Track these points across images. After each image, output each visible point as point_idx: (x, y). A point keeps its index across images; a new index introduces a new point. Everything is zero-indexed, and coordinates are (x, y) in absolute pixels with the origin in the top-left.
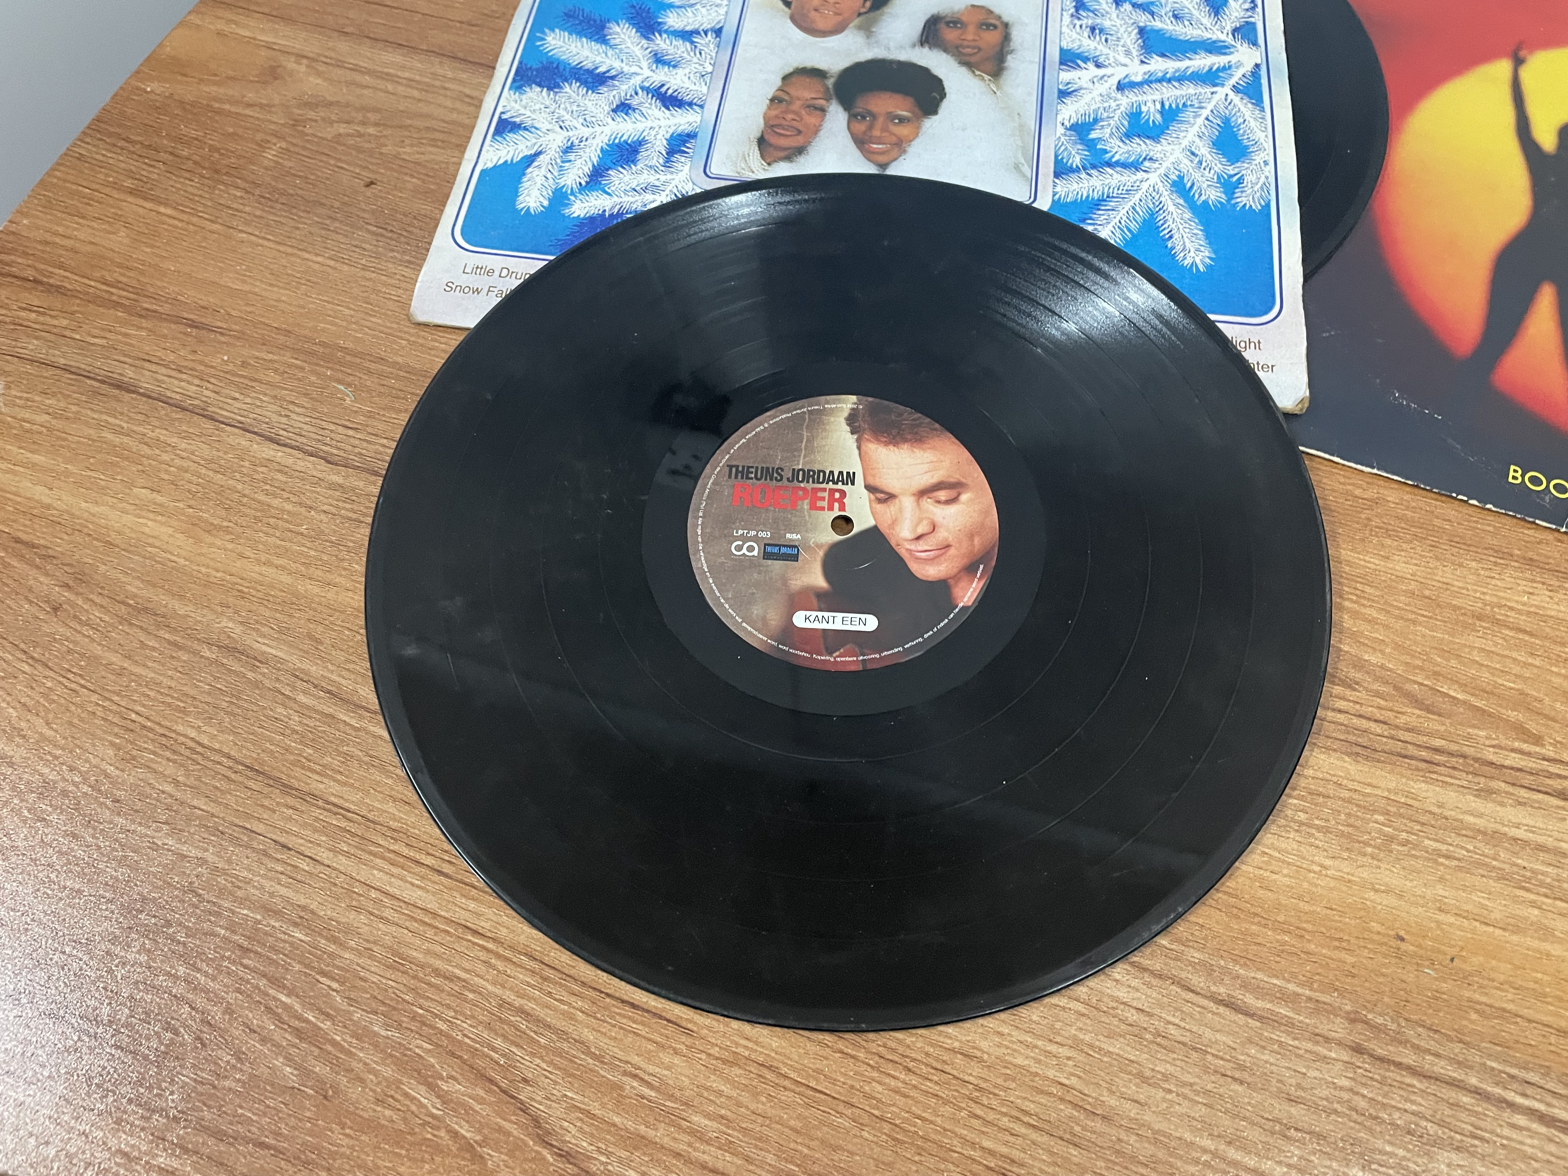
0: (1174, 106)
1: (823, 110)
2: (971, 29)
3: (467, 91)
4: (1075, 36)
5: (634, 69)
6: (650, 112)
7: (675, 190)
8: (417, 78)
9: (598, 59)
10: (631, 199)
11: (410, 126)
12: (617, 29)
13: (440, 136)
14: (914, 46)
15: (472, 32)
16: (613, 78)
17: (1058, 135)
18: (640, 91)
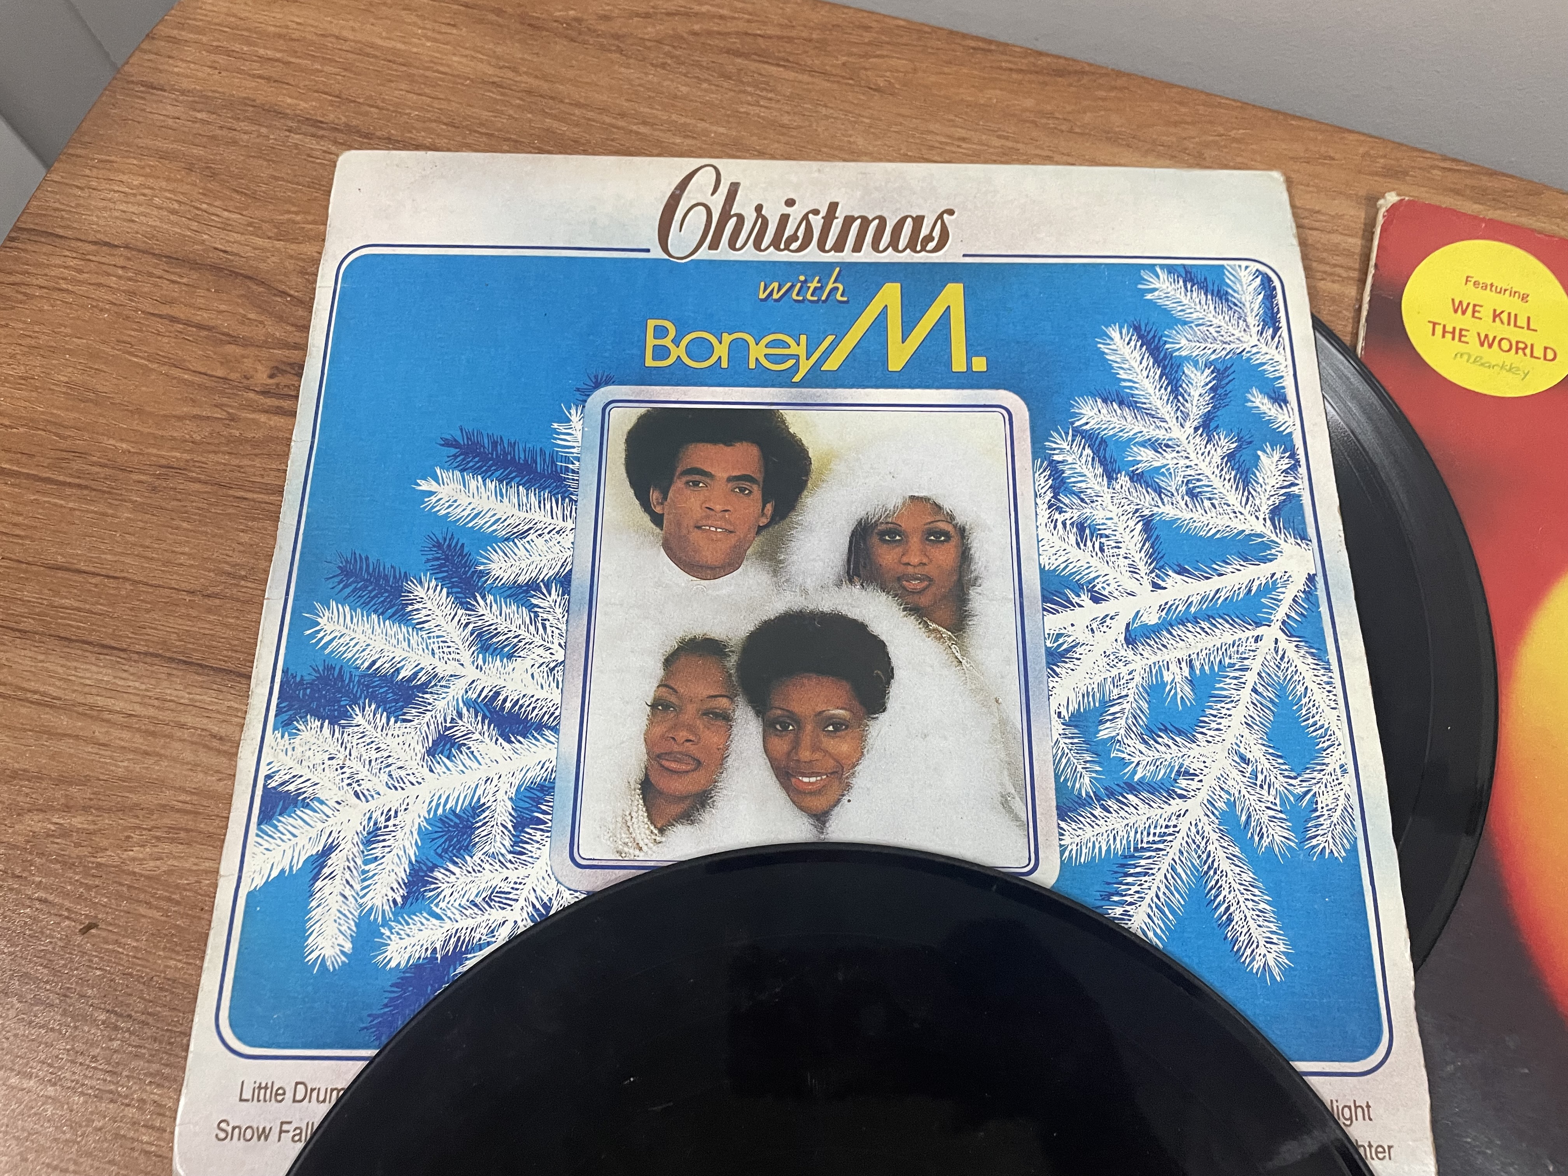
0: (1206, 668)
1: (726, 718)
2: (915, 541)
3: (215, 729)
4: (1059, 544)
5: (453, 668)
6: (481, 747)
7: (532, 898)
8: (139, 709)
9: (399, 654)
10: (471, 923)
11: (137, 805)
12: (420, 592)
13: (184, 821)
14: (839, 584)
15: (209, 611)
16: (423, 688)
17: (1055, 736)
18: (465, 711)
